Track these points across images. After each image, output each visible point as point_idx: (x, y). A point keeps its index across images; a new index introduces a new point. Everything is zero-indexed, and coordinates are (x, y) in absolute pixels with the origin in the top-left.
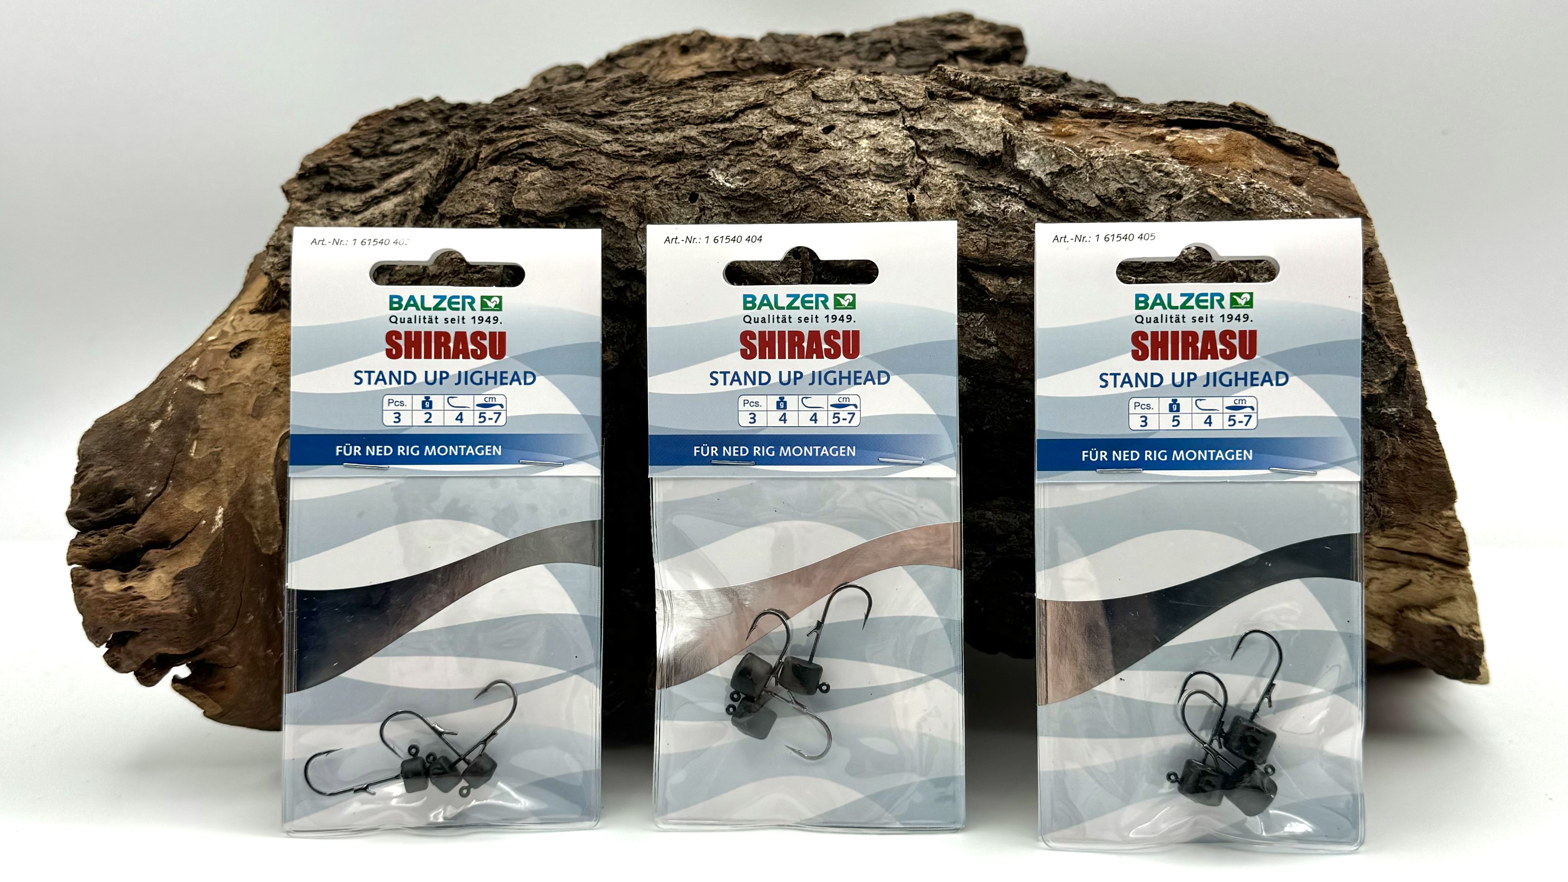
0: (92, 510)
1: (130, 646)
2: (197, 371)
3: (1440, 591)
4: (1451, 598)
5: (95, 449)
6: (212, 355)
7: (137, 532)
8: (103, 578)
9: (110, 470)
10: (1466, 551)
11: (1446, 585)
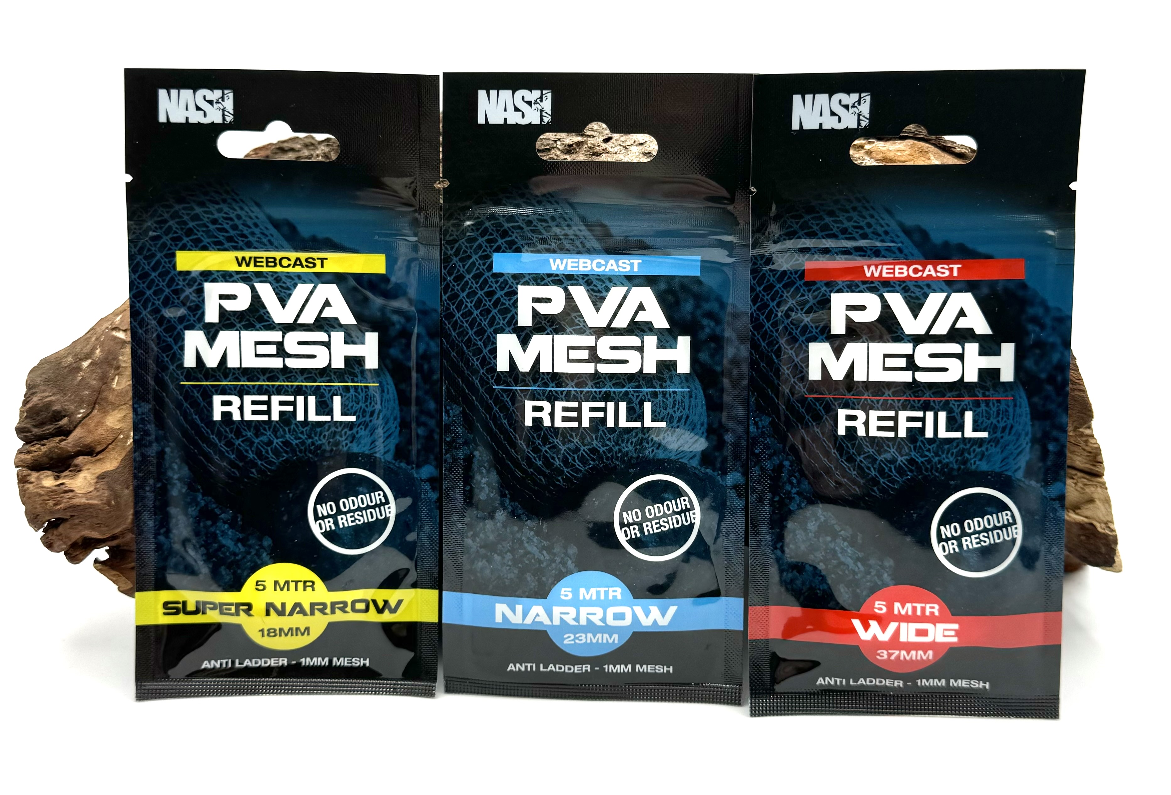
0: (35, 426)
1: (61, 529)
2: (120, 324)
3: (1082, 496)
4: (1091, 501)
5: (39, 380)
7: (69, 443)
8: (42, 477)
9: (50, 396)
10: (1102, 463)
11: (1087, 490)
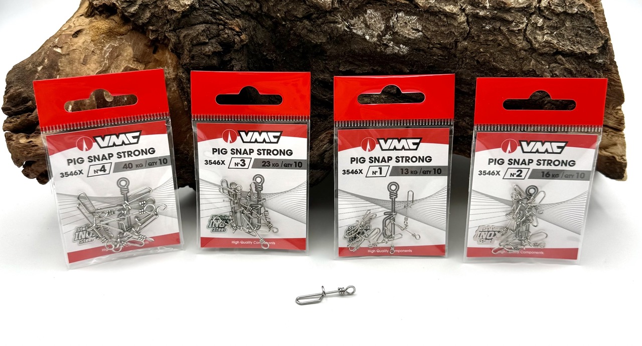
0: (13, 107)
1: (33, 167)
2: (58, 43)
3: (610, 142)
4: (615, 144)
5: (13, 79)
6: (64, 36)
7: (33, 116)
8: (19, 137)
9: (21, 89)
10: (623, 124)
11: (614, 139)
